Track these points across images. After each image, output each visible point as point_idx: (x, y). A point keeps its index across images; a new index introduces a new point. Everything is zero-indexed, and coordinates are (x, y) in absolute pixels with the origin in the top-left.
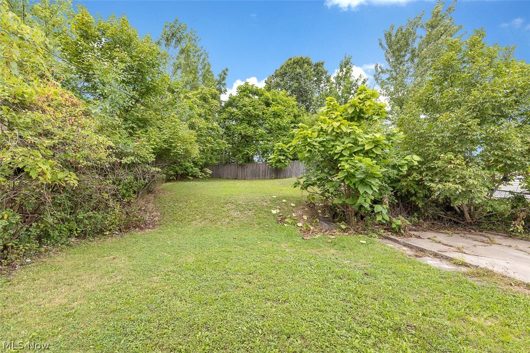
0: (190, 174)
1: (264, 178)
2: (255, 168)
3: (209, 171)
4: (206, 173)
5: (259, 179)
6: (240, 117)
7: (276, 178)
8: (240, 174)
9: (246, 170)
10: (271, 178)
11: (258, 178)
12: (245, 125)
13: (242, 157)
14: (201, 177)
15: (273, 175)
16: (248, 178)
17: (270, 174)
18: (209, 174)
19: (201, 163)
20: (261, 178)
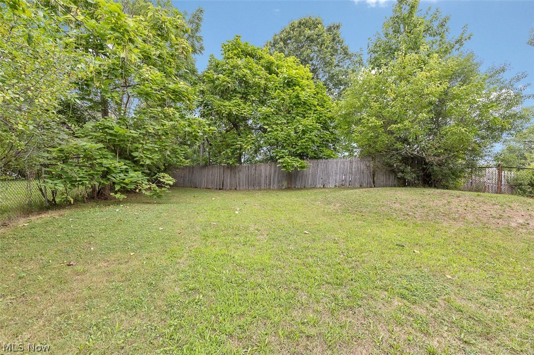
0: (117, 188)
1: (268, 188)
2: (253, 172)
3: (168, 179)
4: (160, 184)
5: (260, 190)
6: (229, 85)
7: (289, 188)
8: (228, 181)
9: (237, 176)
10: (280, 189)
11: (258, 188)
12: (237, 100)
13: (233, 153)
14: (148, 193)
15: (285, 184)
16: (241, 188)
17: (279, 182)
18: (169, 184)
19: (148, 162)
20: (262, 187)
